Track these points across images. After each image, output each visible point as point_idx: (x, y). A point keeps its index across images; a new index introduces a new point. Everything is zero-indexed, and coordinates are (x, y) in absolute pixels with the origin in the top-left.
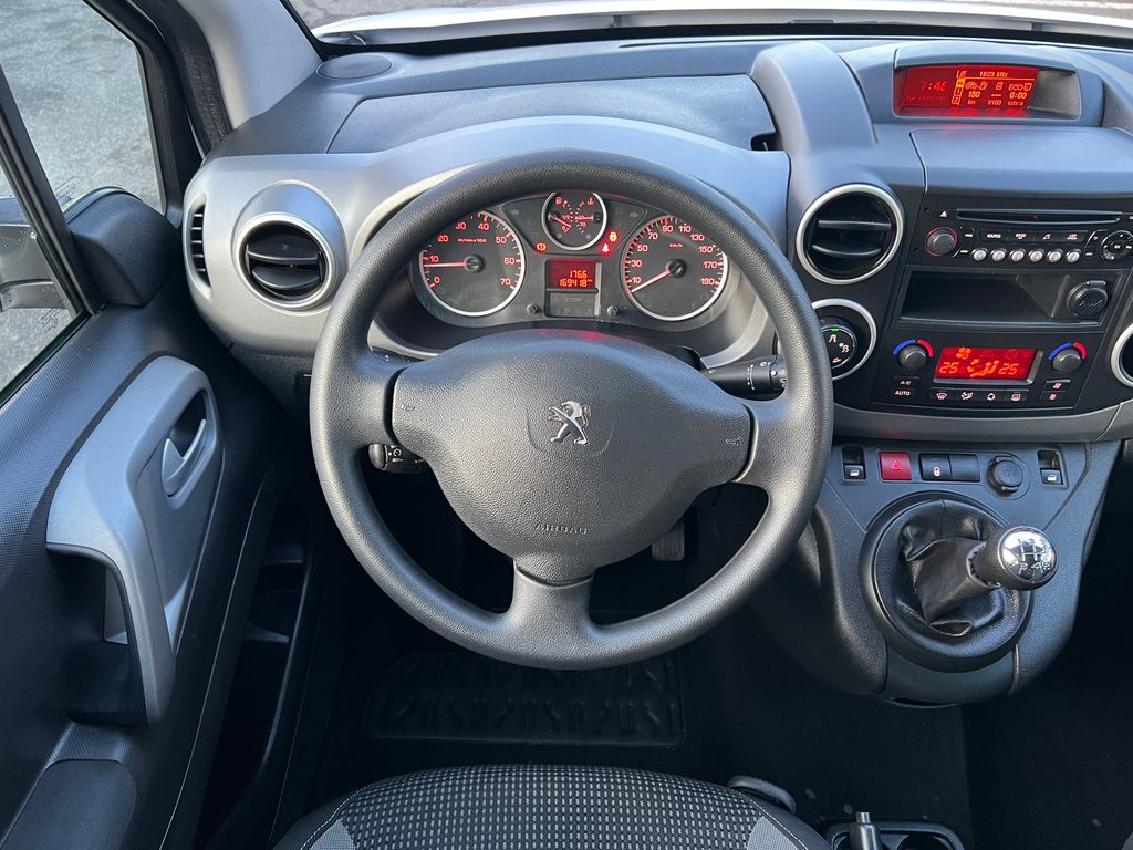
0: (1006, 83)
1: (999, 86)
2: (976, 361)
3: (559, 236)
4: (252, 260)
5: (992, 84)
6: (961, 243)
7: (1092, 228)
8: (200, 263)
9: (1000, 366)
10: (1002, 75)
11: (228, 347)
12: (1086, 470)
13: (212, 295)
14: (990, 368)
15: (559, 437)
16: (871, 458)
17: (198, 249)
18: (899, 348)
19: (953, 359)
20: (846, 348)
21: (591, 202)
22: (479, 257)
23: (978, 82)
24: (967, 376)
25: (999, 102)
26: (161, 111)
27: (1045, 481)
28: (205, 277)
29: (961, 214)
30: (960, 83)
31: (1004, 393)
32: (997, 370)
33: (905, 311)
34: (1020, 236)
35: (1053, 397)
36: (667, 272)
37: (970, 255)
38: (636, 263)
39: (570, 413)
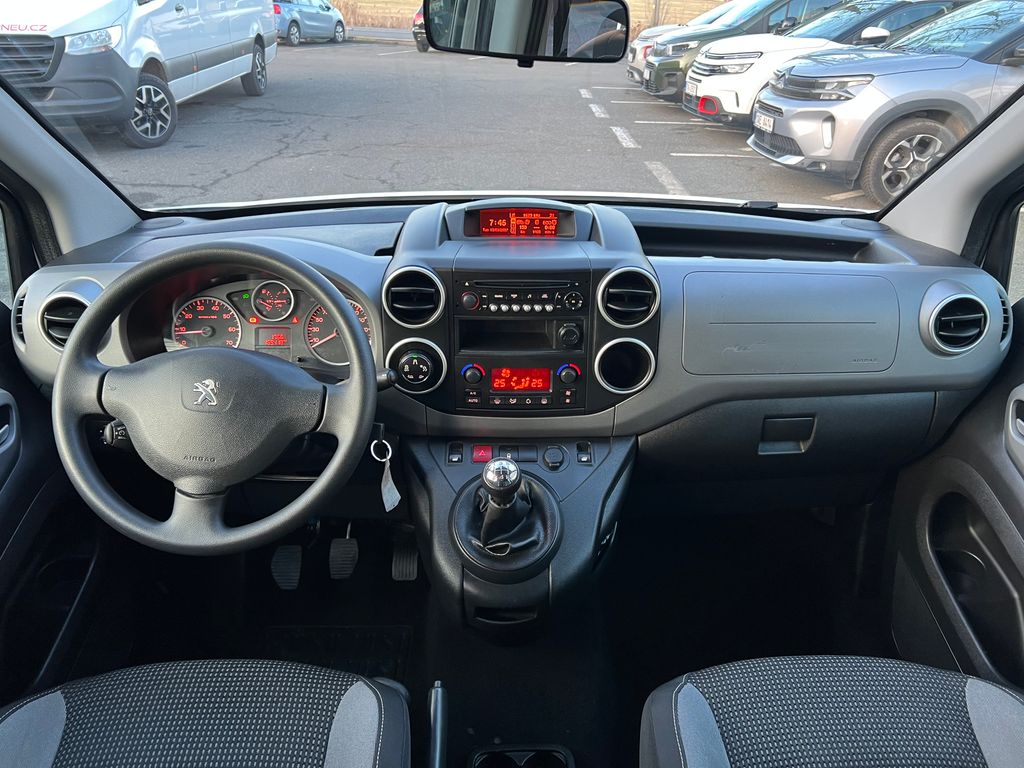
0: (541, 221)
1: (537, 222)
2: (515, 378)
3: (264, 313)
4: (49, 321)
5: (532, 221)
6: (483, 301)
7: (557, 290)
8: (20, 329)
9: (531, 381)
10: (536, 216)
11: (38, 386)
12: (609, 453)
13: (26, 349)
14: (525, 382)
15: (199, 400)
16: (466, 450)
17: (19, 320)
18: (464, 370)
19: (500, 377)
20: (425, 369)
21: (285, 292)
22: (211, 327)
23: (524, 220)
24: (512, 388)
25: (540, 232)
26: (13, 243)
27: (580, 461)
28: (22, 338)
29: (477, 284)
30: (513, 220)
31: (536, 398)
32: (530, 384)
33: (463, 346)
34: (514, 296)
35: (568, 401)
36: (335, 334)
37: (488, 308)
38: (316, 329)
39: (207, 386)
